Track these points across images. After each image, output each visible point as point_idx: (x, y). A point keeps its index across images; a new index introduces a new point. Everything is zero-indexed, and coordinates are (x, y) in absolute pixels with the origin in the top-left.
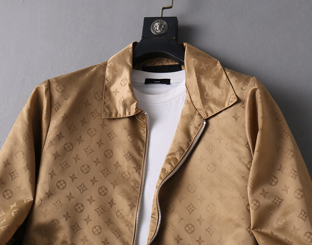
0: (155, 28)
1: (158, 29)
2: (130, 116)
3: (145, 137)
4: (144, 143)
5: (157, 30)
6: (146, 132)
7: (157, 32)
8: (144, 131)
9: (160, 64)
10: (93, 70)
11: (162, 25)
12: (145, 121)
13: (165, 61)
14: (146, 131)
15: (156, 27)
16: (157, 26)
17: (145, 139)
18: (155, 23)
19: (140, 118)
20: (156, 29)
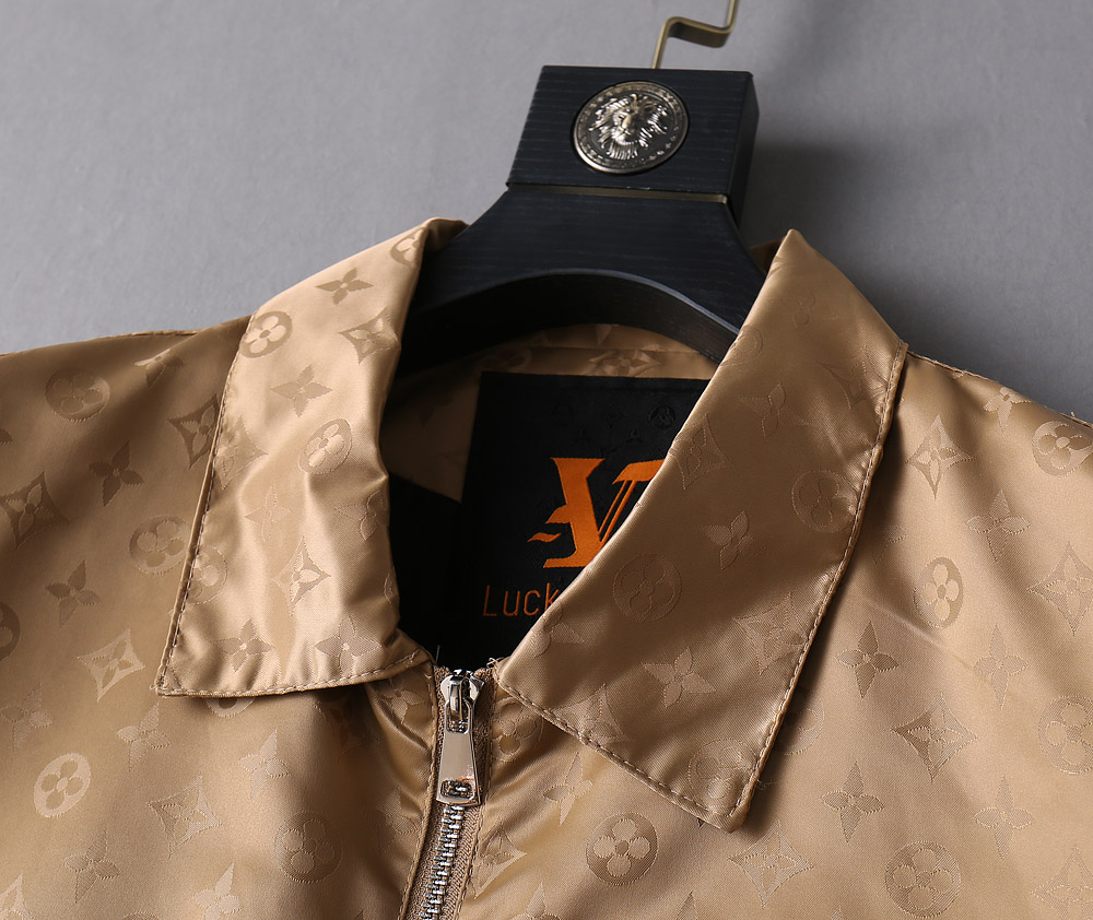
0: (604, 130)
1: (619, 137)
2: (342, 682)
3: (416, 858)
4: (399, 896)
5: (616, 145)
6: (424, 824)
7: (613, 154)
8: (415, 815)
9: (609, 371)
10: (148, 363)
11: (648, 113)
12: (431, 742)
13: (644, 358)
14: (426, 813)
15: (610, 123)
16: (617, 121)
17: (413, 870)
18: (607, 100)
19: (401, 712)
20: (609, 140)
